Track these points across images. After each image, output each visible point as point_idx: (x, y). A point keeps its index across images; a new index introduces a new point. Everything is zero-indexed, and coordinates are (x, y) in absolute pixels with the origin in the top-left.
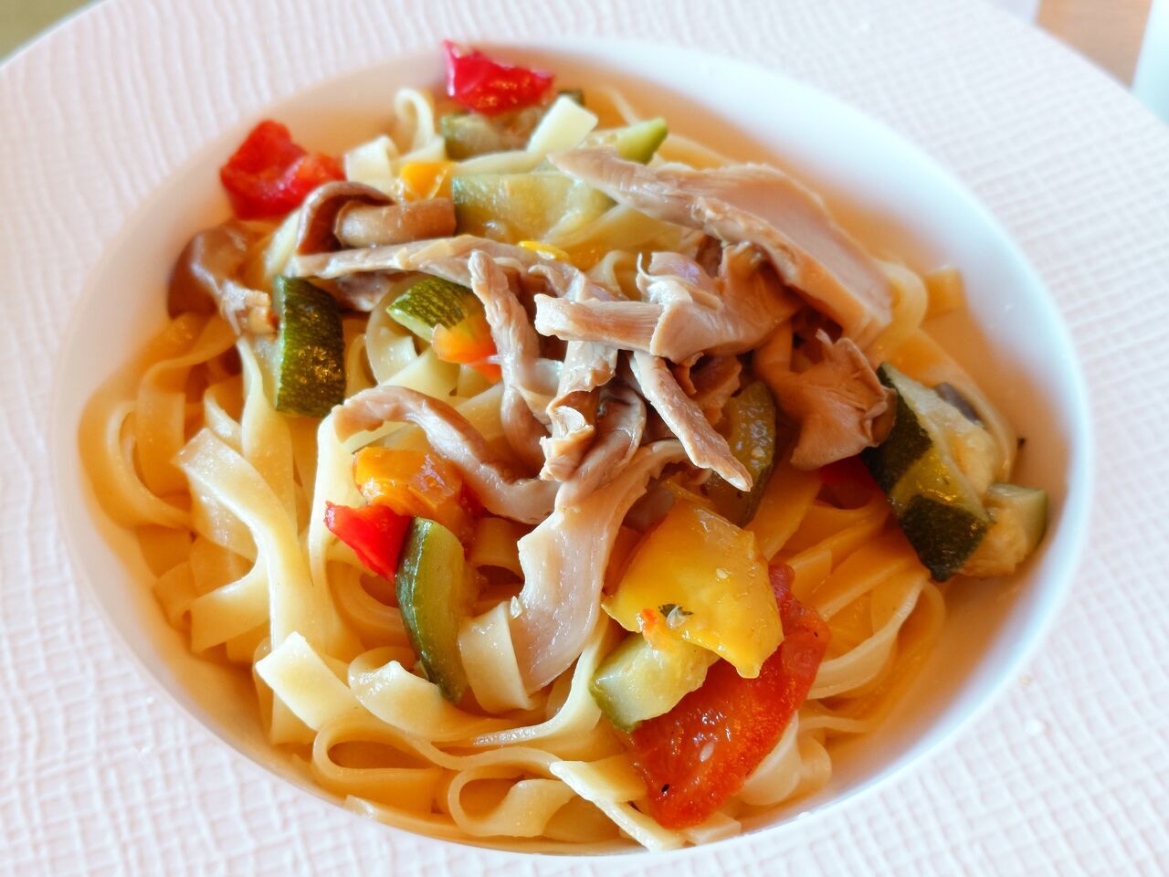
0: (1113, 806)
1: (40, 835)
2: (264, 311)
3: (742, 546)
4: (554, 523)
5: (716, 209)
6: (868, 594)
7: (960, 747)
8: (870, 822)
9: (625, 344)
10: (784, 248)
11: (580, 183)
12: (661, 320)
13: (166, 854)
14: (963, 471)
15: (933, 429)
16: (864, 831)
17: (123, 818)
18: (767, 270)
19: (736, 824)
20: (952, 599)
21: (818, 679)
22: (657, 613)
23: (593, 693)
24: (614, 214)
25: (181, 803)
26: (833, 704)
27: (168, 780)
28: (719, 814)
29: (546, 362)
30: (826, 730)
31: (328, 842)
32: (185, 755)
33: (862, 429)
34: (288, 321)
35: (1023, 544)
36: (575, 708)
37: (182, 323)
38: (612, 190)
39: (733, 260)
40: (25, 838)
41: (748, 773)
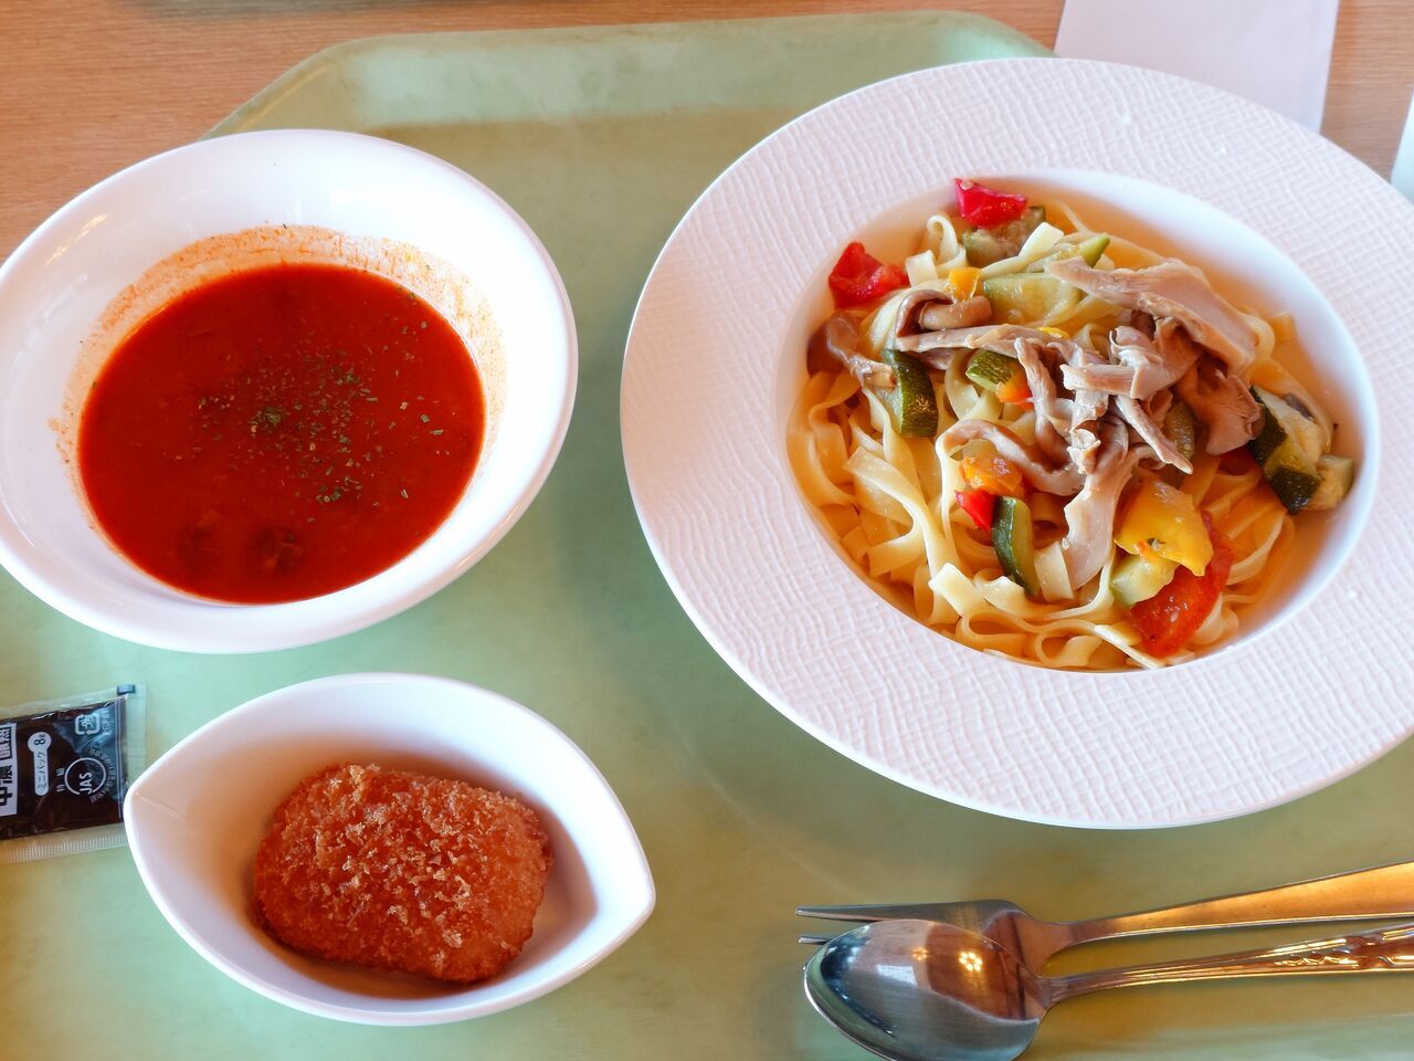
0: (1396, 634)
1: (841, 674)
2: (888, 376)
3: (1186, 502)
4: (1085, 495)
5: (1153, 300)
6: (1253, 525)
7: (1312, 607)
8: (1268, 648)
9: (1113, 392)
10: (1194, 321)
11: (1066, 284)
12: (1135, 378)
13: (906, 681)
14: (1305, 451)
15: (1288, 429)
16: (1265, 653)
17: (879, 664)
18: (1180, 332)
19: (1193, 654)
20: (1298, 525)
21: (1231, 575)
22: (1146, 544)
23: (1110, 588)
24: (1086, 302)
25: (907, 655)
26: (1234, 588)
27: (897, 644)
28: (1182, 650)
29: (1061, 400)
30: (1232, 602)
31: (987, 672)
32: (902, 631)
33: (1246, 430)
34: (903, 381)
35: (1340, 491)
36: (1102, 596)
37: (818, 377)
38: (1085, 288)
39: (1163, 328)
40: (834, 676)
41: (1198, 627)
